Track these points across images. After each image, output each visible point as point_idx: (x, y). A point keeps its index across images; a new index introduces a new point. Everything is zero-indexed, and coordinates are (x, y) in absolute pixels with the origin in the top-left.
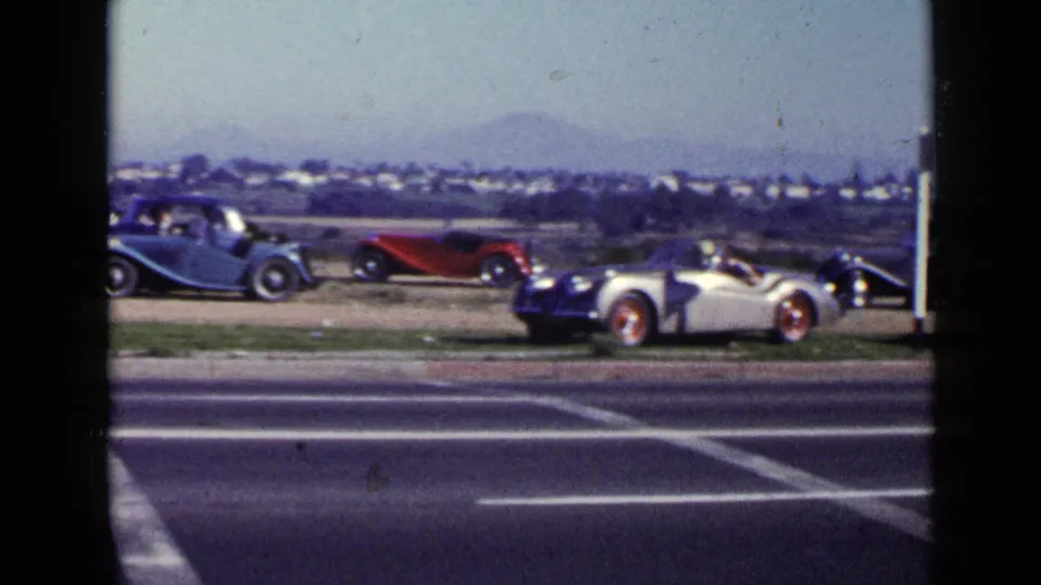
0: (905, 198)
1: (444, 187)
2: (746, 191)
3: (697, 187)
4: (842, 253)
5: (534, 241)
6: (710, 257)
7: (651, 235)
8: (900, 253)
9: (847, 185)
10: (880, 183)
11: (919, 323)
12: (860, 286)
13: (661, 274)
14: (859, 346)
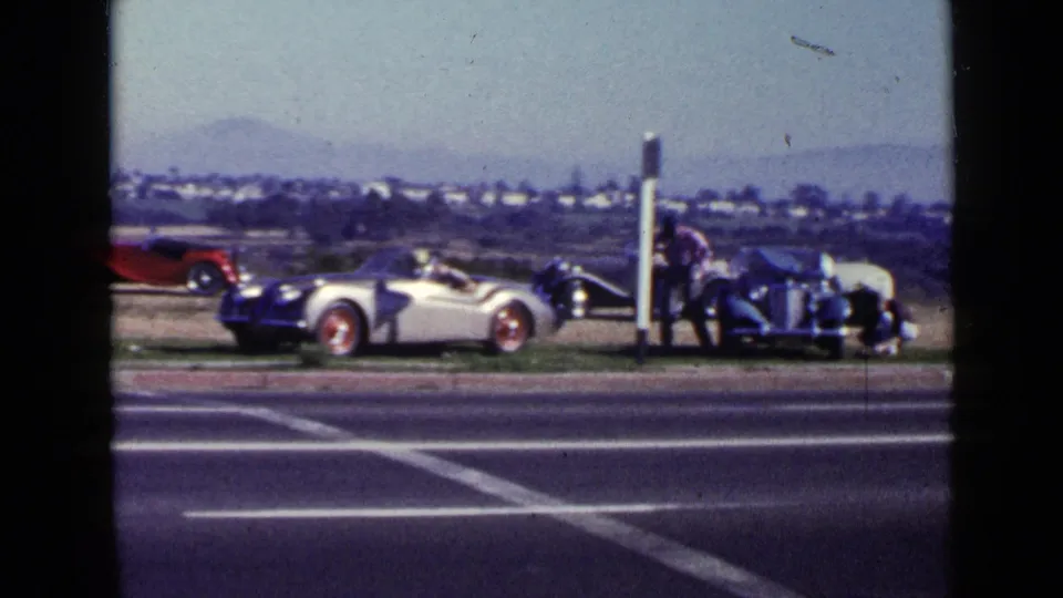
0: (628, 205)
1: (149, 194)
2: (460, 198)
3: (411, 194)
4: (560, 262)
5: (242, 250)
7: (362, 243)
8: (622, 262)
9: (567, 192)
10: (601, 190)
11: (642, 334)
12: (580, 296)
13: (372, 283)
14: (578, 358)
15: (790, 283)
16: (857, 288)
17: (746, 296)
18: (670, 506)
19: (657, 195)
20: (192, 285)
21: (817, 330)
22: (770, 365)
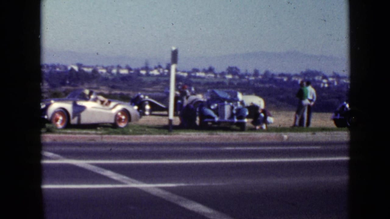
0: (166, 74)
2: (104, 71)
3: (86, 69)
7: (68, 87)
8: (164, 95)
9: (143, 69)
10: (156, 68)
11: (170, 121)
12: (148, 107)
13: (71, 102)
14: (147, 130)
15: (226, 103)
16: (251, 105)
17: (209, 107)
18: (182, 184)
19: (177, 70)
21: (236, 120)
22: (218, 133)
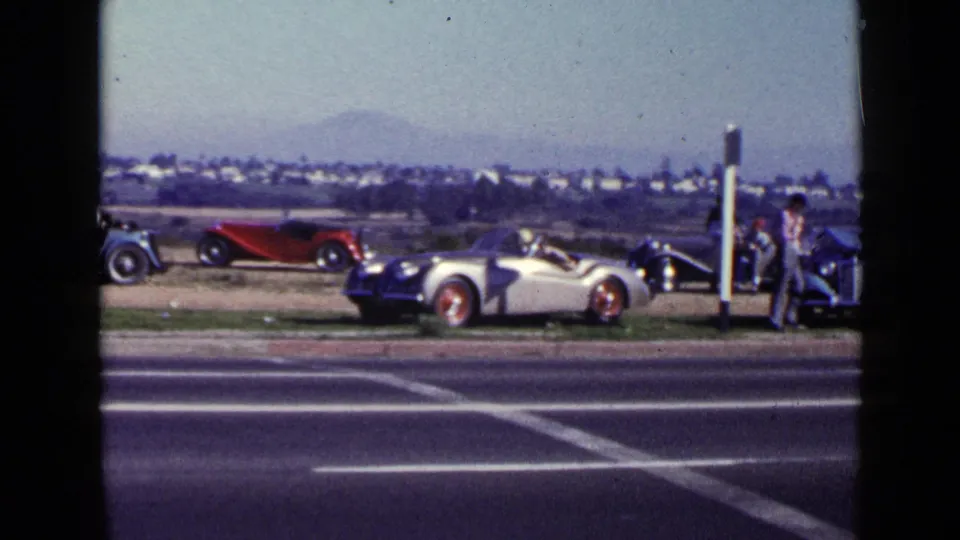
0: (712, 190)
1: (282, 180)
3: (518, 180)
4: (651, 241)
5: (367, 230)
6: (529, 244)
7: (473, 224)
8: (708, 242)
9: (656, 178)
10: (688, 175)
11: (724, 306)
12: (669, 272)
13: (483, 260)
14: (667, 327)
15: (854, 260)
17: (817, 272)
18: (751, 460)
19: (738, 181)
20: (321, 262)
22: (838, 333)
